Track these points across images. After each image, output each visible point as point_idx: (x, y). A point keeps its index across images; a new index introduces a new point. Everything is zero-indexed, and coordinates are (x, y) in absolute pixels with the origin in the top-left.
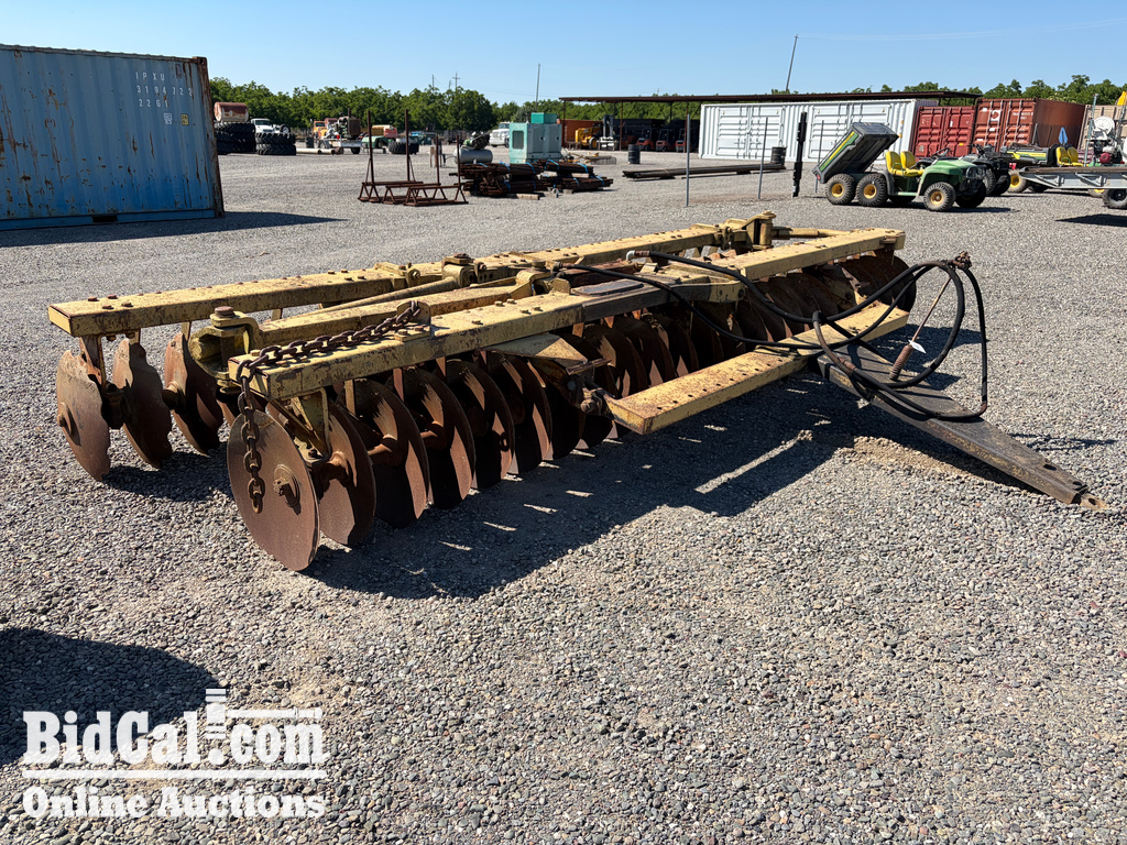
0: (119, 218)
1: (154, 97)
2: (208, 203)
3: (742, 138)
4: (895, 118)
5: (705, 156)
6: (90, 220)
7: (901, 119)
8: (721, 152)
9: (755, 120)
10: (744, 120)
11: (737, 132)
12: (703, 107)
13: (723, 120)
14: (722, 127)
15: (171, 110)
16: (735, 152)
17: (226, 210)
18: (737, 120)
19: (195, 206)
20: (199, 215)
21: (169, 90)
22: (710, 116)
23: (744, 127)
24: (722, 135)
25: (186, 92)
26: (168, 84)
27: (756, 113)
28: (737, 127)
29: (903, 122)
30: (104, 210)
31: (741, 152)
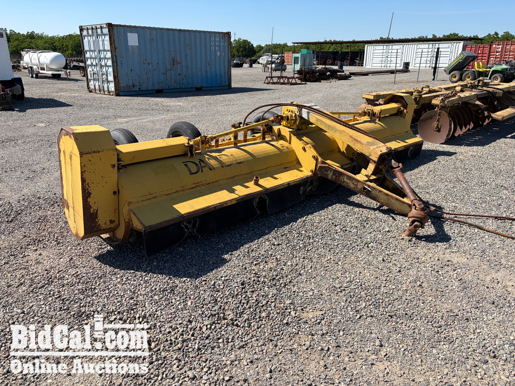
0: (203, 89)
1: (215, 46)
2: (227, 84)
3: (384, 59)
4: (454, 49)
5: (366, 67)
6: (195, 89)
7: (457, 50)
8: (373, 65)
9: (390, 51)
10: (384, 51)
11: (381, 56)
12: (366, 46)
13: (375, 51)
14: (375, 54)
15: (220, 51)
16: (380, 65)
17: (232, 87)
18: (381, 51)
19: (223, 85)
20: (224, 88)
21: (220, 44)
22: (369, 50)
23: (384, 54)
24: (374, 58)
25: (224, 44)
26: (220, 42)
27: (390, 48)
28: (382, 54)
29: (458, 51)
30: (199, 86)
31: (383, 65)
